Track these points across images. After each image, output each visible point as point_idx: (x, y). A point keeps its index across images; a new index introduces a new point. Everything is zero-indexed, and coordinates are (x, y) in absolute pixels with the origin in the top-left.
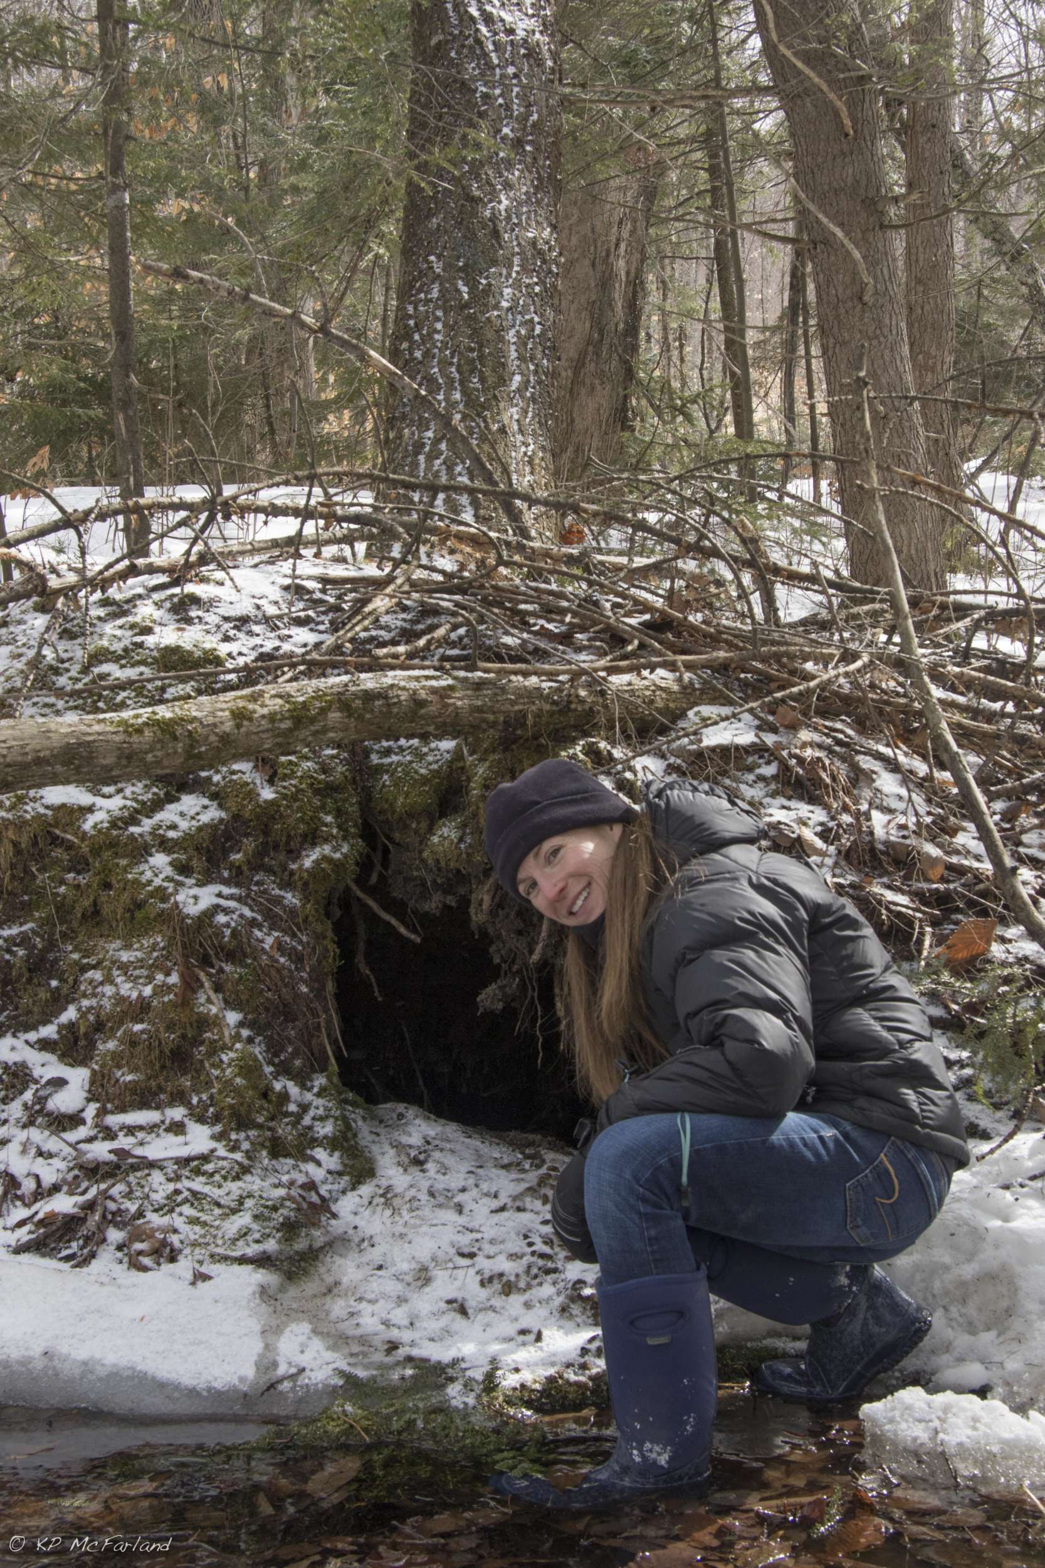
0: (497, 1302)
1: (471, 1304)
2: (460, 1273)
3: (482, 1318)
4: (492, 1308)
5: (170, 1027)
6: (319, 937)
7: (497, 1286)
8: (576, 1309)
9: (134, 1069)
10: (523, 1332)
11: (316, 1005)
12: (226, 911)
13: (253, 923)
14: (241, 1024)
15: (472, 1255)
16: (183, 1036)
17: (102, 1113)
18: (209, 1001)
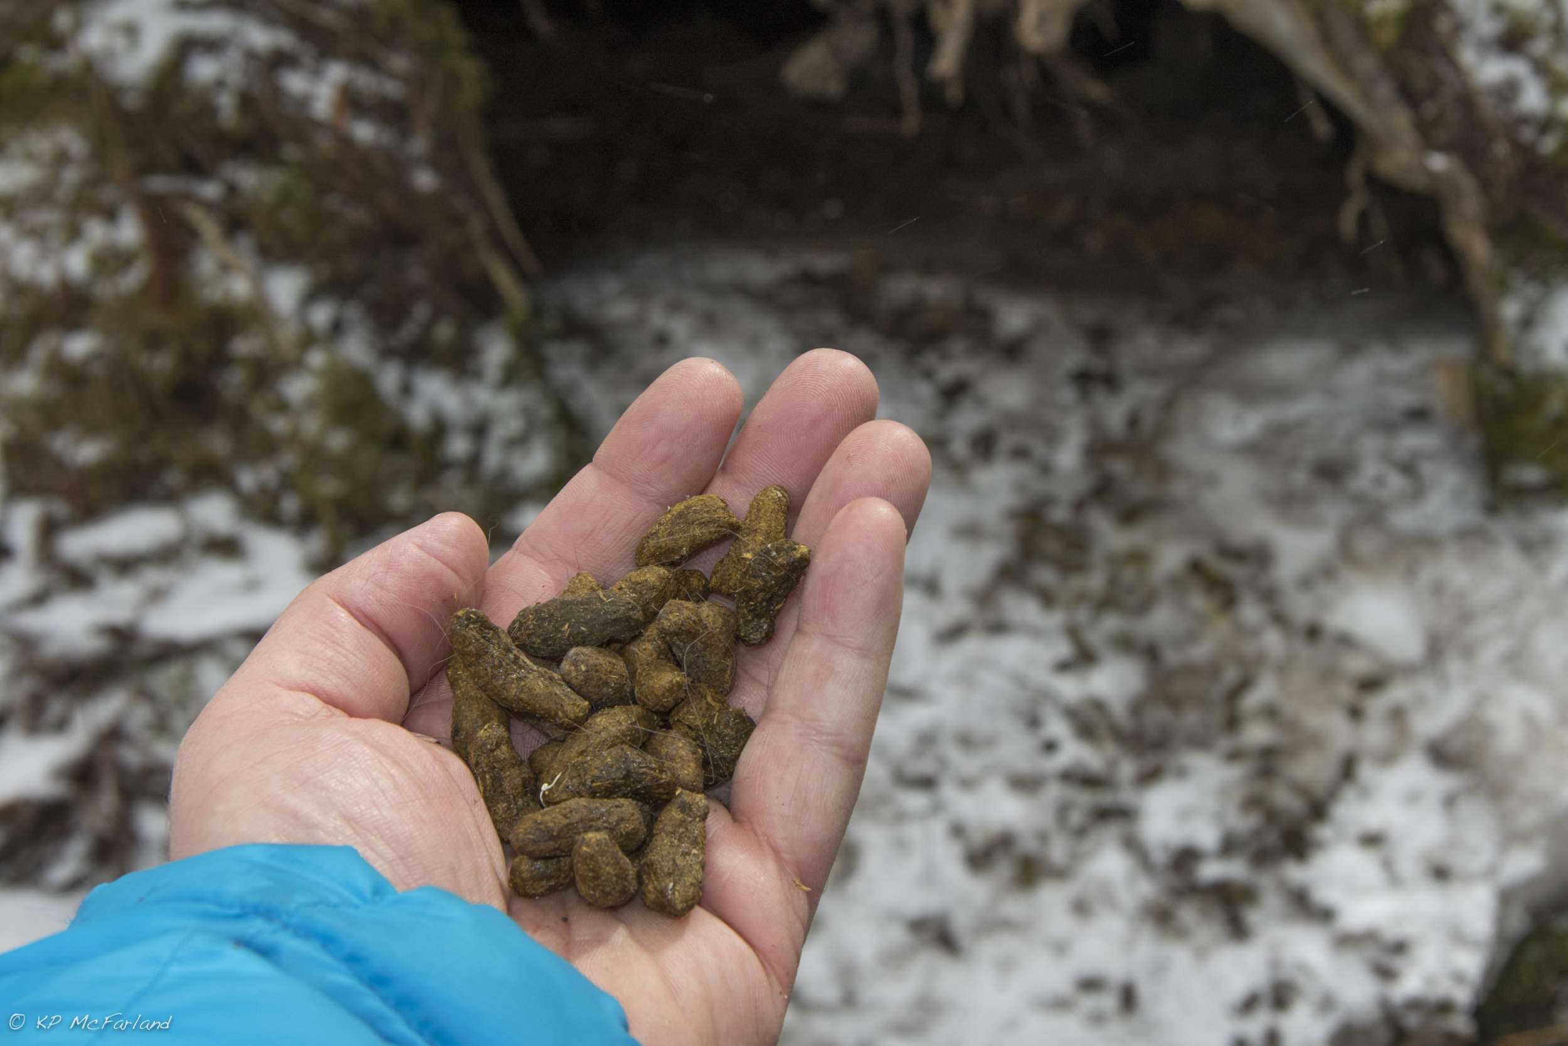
0: (1014, 907)
1: (961, 923)
2: (913, 831)
3: (987, 950)
4: (1006, 925)
5: (154, 341)
6: (431, 51)
7: (1004, 869)
8: (1188, 914)
9: (92, 429)
10: (1090, 985)
11: (460, 203)
12: (212, 45)
13: (280, 60)
14: (311, 297)
15: (926, 783)
16: (187, 357)
17: (49, 530)
18: (225, 268)
